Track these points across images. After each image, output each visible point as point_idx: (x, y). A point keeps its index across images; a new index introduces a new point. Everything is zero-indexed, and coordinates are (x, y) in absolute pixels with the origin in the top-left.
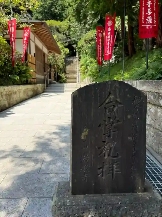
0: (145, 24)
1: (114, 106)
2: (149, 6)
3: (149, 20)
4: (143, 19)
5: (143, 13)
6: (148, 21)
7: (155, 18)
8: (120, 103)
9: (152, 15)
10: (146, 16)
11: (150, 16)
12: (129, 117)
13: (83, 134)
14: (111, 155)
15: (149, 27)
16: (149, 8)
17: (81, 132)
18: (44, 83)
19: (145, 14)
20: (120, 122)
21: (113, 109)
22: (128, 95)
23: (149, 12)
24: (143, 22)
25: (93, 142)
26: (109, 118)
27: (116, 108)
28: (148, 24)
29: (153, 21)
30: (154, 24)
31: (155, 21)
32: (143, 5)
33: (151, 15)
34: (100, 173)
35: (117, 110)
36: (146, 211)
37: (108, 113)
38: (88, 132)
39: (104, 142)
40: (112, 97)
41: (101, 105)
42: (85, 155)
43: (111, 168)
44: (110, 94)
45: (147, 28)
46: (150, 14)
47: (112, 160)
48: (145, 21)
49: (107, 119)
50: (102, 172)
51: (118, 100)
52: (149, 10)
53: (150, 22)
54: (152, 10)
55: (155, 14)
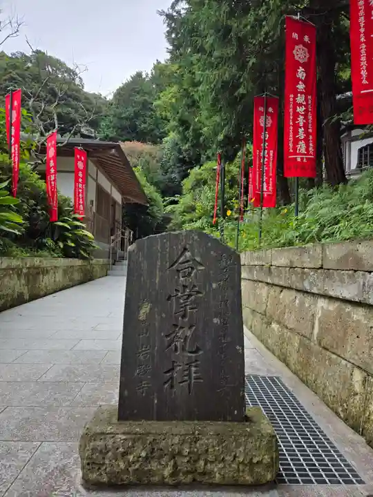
0: (295, 153)
1: (192, 268)
2: (301, 124)
3: (302, 147)
4: (291, 145)
5: (291, 136)
6: (299, 150)
7: (311, 145)
8: (201, 265)
9: (306, 140)
10: (296, 141)
11: (303, 142)
12: (214, 286)
13: (142, 312)
14: (187, 349)
15: (302, 159)
16: (300, 127)
17: (139, 308)
18: (109, 258)
19: (294, 137)
20: (201, 293)
21: (190, 274)
22: (212, 253)
23: (301, 135)
24: (291, 151)
25: (157, 324)
26: (185, 287)
27: (195, 271)
28: (300, 154)
29: (307, 150)
30: (311, 155)
31: (311, 149)
32: (291, 123)
33: (304, 139)
34: (168, 381)
35: (196, 274)
36: (241, 449)
37: (182, 279)
38: (151, 309)
39: (176, 326)
40: (188, 254)
41: (172, 266)
42: (144, 346)
43: (187, 372)
44: (185, 249)
45: (299, 160)
46: (303, 137)
47: (189, 357)
48: (295, 148)
49: (180, 288)
50: (172, 378)
51: (198, 259)
52: (301, 130)
53: (303, 151)
54: (306, 132)
55: (311, 137)
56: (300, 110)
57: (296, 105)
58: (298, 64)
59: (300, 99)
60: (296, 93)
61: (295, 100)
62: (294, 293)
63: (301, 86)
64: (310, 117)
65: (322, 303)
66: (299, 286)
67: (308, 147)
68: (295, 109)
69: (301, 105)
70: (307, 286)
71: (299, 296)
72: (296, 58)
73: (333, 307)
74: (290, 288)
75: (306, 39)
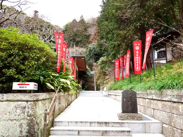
0: (136, 69)
2: (137, 63)
9: (138, 66)
10: (136, 66)
19: (136, 65)
23: (137, 65)
28: (137, 69)
45: (137, 70)
53: (138, 69)
54: (139, 65)
55: (139, 66)
56: (137, 60)
57: (136, 59)
58: (137, 50)
59: (137, 58)
60: (136, 56)
61: (136, 58)
62: (142, 99)
63: (137, 55)
64: (139, 61)
65: (147, 100)
66: (143, 97)
67: (139, 68)
68: (136, 60)
69: (137, 59)
70: (144, 97)
71: (143, 99)
72: (136, 49)
73: (149, 100)
74: (141, 98)
75: (139, 44)
